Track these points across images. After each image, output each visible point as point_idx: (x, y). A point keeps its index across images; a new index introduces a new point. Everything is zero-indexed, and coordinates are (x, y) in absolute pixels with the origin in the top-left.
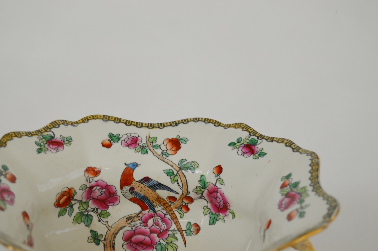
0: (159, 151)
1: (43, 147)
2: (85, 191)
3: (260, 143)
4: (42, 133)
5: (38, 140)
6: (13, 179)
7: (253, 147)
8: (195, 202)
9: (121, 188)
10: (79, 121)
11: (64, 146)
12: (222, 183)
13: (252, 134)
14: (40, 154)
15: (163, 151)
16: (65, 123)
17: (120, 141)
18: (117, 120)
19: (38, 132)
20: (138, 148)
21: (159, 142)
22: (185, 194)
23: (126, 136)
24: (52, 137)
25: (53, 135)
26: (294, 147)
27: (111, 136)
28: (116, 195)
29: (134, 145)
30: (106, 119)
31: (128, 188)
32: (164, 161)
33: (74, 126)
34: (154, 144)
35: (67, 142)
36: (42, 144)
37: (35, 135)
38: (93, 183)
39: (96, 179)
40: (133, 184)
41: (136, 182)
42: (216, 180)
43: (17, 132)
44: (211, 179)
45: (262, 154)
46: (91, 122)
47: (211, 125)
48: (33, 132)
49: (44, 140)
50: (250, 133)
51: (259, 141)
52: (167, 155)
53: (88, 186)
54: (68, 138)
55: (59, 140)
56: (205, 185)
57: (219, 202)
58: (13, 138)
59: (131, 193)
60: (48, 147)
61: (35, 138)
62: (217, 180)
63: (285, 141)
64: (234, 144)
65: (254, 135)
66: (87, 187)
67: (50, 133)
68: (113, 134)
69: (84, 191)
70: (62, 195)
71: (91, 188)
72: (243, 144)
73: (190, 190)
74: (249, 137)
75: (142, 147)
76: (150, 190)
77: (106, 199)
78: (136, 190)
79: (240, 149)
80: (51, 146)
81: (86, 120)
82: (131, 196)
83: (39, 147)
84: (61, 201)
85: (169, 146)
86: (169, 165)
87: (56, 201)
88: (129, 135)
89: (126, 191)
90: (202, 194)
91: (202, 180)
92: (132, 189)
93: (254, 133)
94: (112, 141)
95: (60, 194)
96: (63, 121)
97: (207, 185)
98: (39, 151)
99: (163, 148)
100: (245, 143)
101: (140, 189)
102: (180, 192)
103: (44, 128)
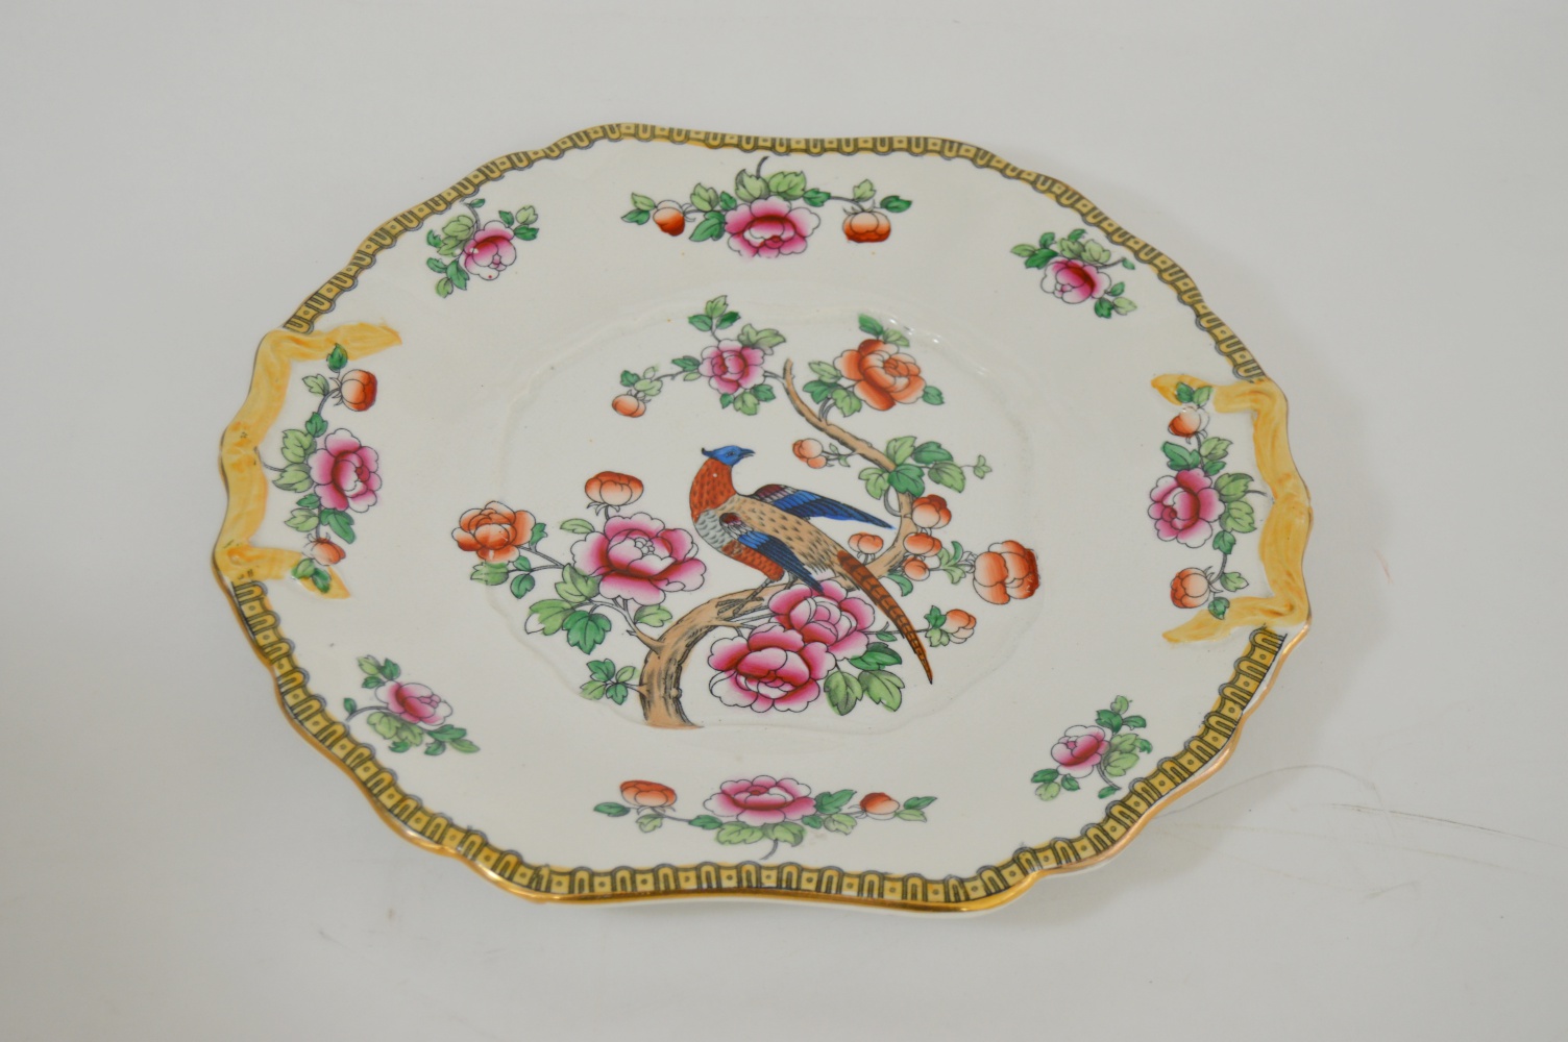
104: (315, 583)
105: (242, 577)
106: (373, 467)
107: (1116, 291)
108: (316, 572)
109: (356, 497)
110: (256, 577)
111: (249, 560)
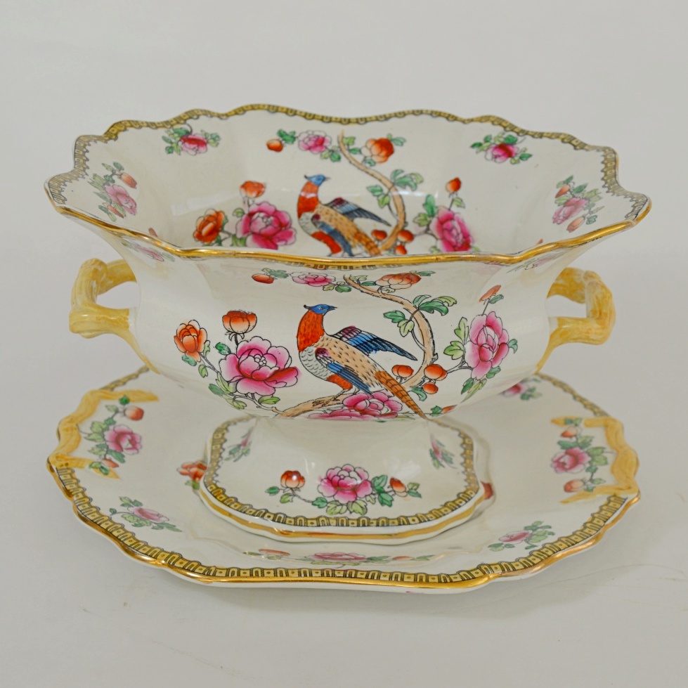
0: (359, 158)
1: (174, 145)
2: (241, 220)
3: (521, 142)
4: (172, 126)
5: (166, 135)
6: (132, 183)
7: (511, 148)
8: (416, 240)
9: (299, 215)
10: (230, 112)
11: (208, 146)
12: (461, 204)
13: (508, 129)
14: (171, 155)
15: (365, 157)
16: (207, 113)
17: (296, 142)
18: (292, 113)
19: (166, 124)
20: (326, 153)
21: (359, 144)
22: (401, 227)
23: (305, 135)
24: (189, 133)
25: (189, 130)
26: (575, 144)
27: (281, 134)
28: (290, 227)
29: (318, 148)
30: (274, 109)
31: (310, 215)
32: (367, 173)
33: (221, 119)
34: (351, 147)
35: (211, 141)
36: (173, 141)
37: (160, 127)
38: (254, 208)
39: (259, 200)
40: (318, 210)
41: (323, 207)
42: (450, 201)
43: (133, 121)
44: (442, 200)
45: (525, 157)
46: (249, 113)
47: (442, 120)
48: (159, 123)
49: (176, 135)
50: (505, 128)
51: (520, 139)
52: (372, 163)
53: (247, 212)
54: (214, 136)
55: (200, 136)
56: (432, 211)
57: (456, 237)
58: (128, 128)
59: (315, 224)
60: (183, 146)
61: (162, 132)
62: (453, 200)
63: (562, 137)
64: (480, 145)
65: (512, 130)
66: (243, 213)
67: (185, 127)
68: (284, 132)
69: (239, 219)
70: (206, 222)
71: (251, 214)
72: (494, 144)
73: (409, 219)
74: (503, 134)
75: (332, 151)
76: (345, 219)
77: (274, 234)
78: (322, 219)
79: (490, 152)
80: (187, 144)
81: (241, 111)
82: (314, 230)
83: (169, 145)
84: (205, 231)
85: (375, 150)
86: (376, 178)
87: (197, 230)
88: (310, 133)
89: (307, 221)
90: (428, 225)
91: (428, 203)
92: (316, 217)
93: (513, 128)
94: (283, 142)
95: (202, 219)
96: (205, 111)
97: (435, 210)
98: (170, 150)
99: (366, 152)
100: (498, 143)
101: (328, 216)
102: (393, 222)
103: (175, 119)
104: (101, 471)
105: (62, 466)
106: (138, 441)
107: (532, 390)
108: (102, 467)
109: (128, 449)
110: (69, 466)
111: (67, 460)
